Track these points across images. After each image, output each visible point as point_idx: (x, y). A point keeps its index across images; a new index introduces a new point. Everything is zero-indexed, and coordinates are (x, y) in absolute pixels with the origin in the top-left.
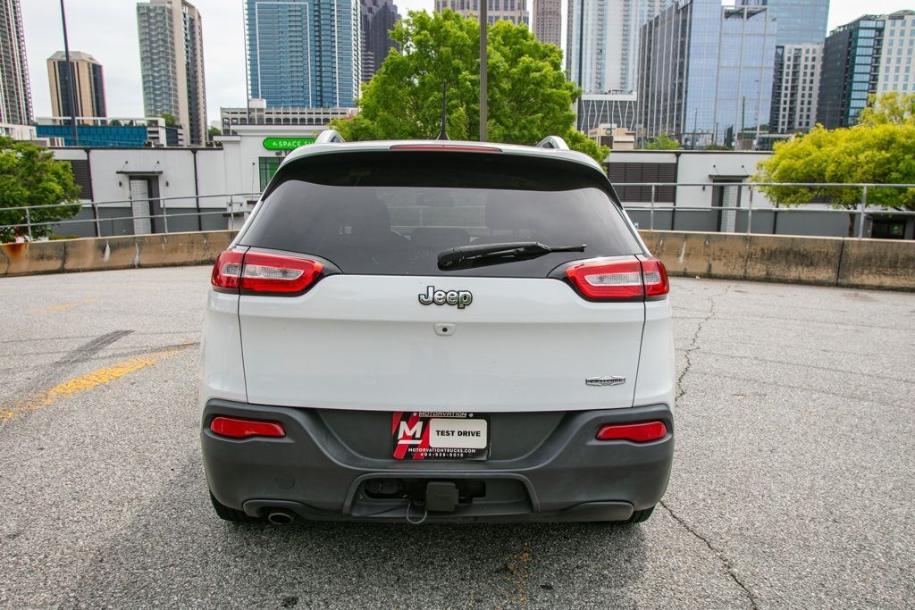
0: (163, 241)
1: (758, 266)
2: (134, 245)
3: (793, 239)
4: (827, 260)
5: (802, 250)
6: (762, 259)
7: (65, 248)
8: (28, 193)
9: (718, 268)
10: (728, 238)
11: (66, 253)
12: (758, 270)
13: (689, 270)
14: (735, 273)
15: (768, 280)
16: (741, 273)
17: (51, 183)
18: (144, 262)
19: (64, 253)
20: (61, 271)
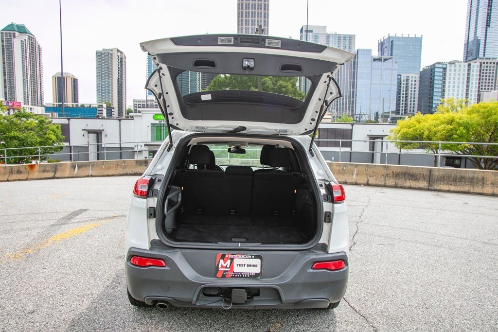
0: (103, 164)
1: (391, 180)
2: (89, 166)
3: (407, 167)
4: (423, 177)
5: (412, 172)
6: (393, 176)
7: (56, 167)
8: (40, 140)
9: (372, 181)
10: (376, 167)
11: (56, 169)
12: (391, 182)
13: (358, 182)
14: (380, 183)
15: (396, 187)
16: (383, 183)
17: (50, 135)
18: (93, 174)
20: (54, 178)
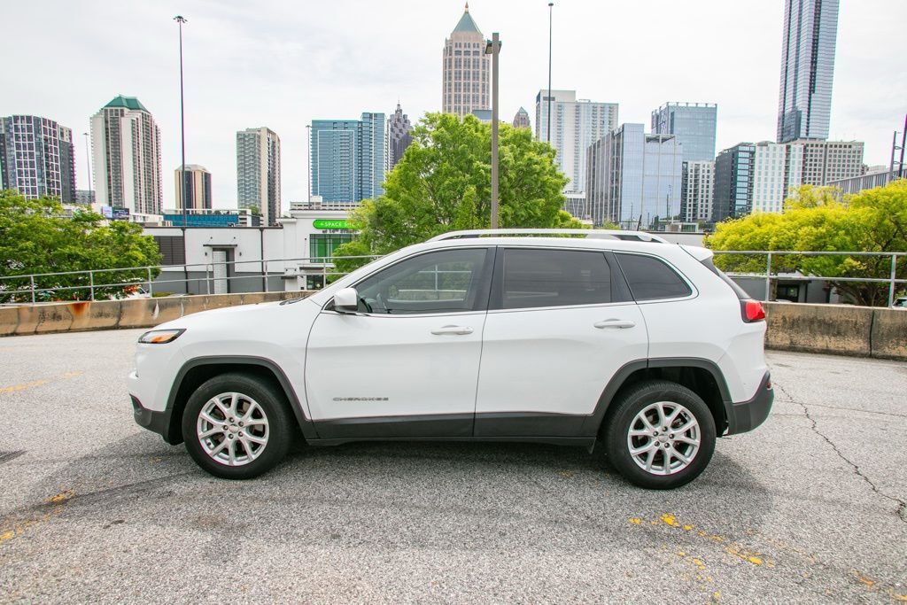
0: (205, 302)
1: (780, 334)
2: (179, 305)
4: (857, 330)
6: (784, 327)
7: (121, 307)
11: (121, 312)
15: (793, 349)
17: (135, 252)
19: (120, 310)
20: (116, 327)
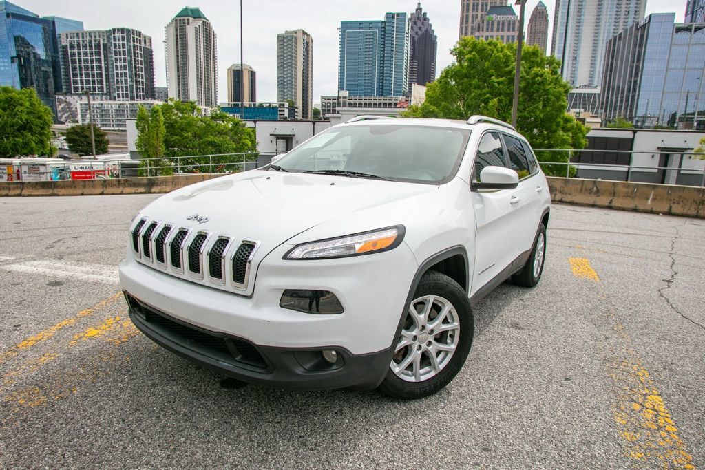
8: (235, 146)
9: (676, 208)
10: (686, 190)
13: (655, 209)
14: (690, 212)
16: (695, 213)
